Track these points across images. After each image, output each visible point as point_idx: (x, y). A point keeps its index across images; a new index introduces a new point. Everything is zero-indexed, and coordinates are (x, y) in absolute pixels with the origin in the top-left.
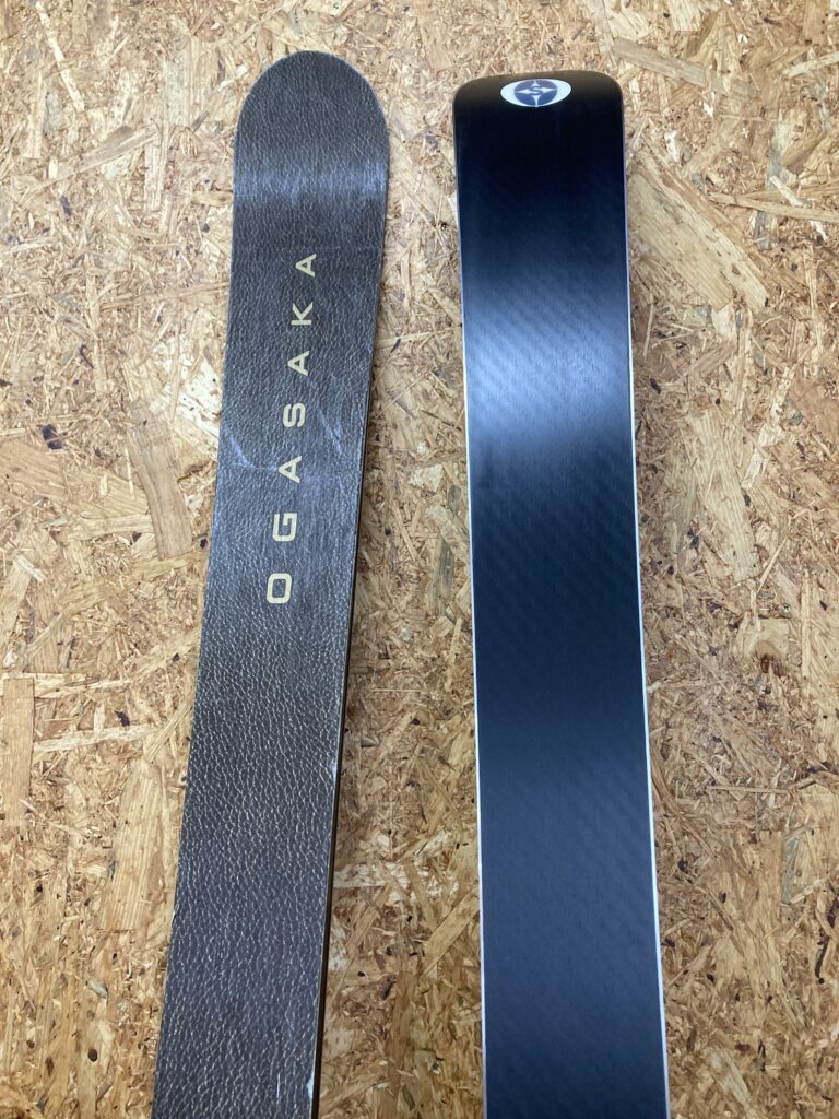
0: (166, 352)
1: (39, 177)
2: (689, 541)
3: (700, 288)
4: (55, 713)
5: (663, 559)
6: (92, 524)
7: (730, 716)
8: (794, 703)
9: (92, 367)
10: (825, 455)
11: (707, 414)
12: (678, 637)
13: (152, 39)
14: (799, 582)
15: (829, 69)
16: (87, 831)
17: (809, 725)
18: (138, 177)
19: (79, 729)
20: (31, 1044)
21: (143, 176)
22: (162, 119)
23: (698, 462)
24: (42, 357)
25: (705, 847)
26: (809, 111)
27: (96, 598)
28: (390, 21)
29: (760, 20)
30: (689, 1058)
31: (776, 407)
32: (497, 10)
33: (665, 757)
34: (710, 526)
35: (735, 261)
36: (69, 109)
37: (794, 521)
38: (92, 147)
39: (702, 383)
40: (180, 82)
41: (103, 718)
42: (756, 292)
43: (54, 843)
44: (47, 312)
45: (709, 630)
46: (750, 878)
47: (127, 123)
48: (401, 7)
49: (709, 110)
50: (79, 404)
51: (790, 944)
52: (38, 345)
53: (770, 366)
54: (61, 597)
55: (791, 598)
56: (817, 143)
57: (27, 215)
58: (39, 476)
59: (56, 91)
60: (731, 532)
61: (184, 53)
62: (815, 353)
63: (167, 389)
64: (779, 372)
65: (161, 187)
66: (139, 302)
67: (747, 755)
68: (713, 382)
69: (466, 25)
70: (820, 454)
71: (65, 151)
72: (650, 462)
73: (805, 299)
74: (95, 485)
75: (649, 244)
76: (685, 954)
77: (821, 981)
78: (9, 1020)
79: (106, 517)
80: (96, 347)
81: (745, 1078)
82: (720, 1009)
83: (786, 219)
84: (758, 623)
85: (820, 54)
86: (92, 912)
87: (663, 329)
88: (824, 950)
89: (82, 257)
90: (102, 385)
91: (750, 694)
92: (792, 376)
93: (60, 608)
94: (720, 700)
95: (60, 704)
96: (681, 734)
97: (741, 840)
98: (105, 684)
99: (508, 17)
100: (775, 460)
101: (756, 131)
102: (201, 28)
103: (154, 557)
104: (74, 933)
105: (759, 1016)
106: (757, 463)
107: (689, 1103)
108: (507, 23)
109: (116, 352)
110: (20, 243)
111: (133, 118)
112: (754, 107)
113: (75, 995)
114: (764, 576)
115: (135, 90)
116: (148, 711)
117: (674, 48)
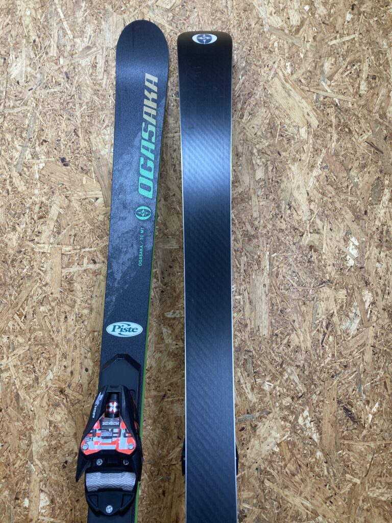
0: (106, 133)
1: (56, 64)
2: (288, 207)
3: (296, 121)
4: (69, 259)
5: (279, 213)
6: (80, 194)
7: (299, 265)
8: (320, 261)
9: (79, 137)
10: (334, 180)
11: (296, 164)
12: (283, 239)
13: (98, 12)
14: (323, 222)
15: (344, 43)
16: (82, 299)
17: (324, 268)
18: (94, 66)
19: (78, 264)
20: (65, 367)
21: (96, 66)
22: (103, 44)
23: (292, 181)
24: (60, 132)
25: (289, 306)
26: (336, 58)
27: (83, 220)
28: (188, 13)
29: (321, 23)
30: (281, 370)
31: (319, 163)
32: (228, 11)
33: (277, 277)
34: (295, 202)
35: (308, 111)
36: (67, 37)
37: (323, 201)
38: (76, 53)
39: (295, 153)
40: (110, 30)
41: (87, 261)
42: (315, 122)
43: (70, 302)
44: (61, 115)
45: (293, 237)
46: (303, 315)
47: (89, 45)
48: (193, 7)
49: (302, 56)
50: (74, 150)
51: (314, 336)
52: (58, 128)
53: (318, 148)
54: (70, 219)
55: (320, 227)
56: (338, 70)
57: (52, 78)
58: (61, 176)
59: (61, 30)
60: (302, 204)
61: (111, 19)
62: (333, 144)
63: (107, 146)
64: (321, 151)
65: (103, 71)
66: (95, 114)
67: (304, 277)
68: (299, 153)
69: (216, 16)
70: (333, 179)
71: (66, 54)
72: (276, 180)
73: (331, 126)
74: (81, 180)
75: (279, 103)
76: (281, 338)
77: (323, 346)
78: (57, 359)
79: (86, 192)
80: (80, 130)
81: (298, 375)
82: (291, 355)
83: (326, 97)
84: (309, 235)
85: (341, 37)
86: (85, 325)
87: (282, 134)
88: (324, 337)
89: (74, 96)
90: (83, 144)
91: (305, 258)
92: (325, 152)
93: (70, 223)
94: (296, 259)
95: (71, 256)
96: (282, 270)
97: (300, 303)
98: (87, 249)
99: (232, 14)
100: (318, 181)
101: (317, 65)
102: (117, 9)
103: (103, 206)
104: (79, 331)
105: (303, 357)
106: (312, 182)
107: (281, 382)
108: (231, 17)
109: (87, 132)
110: (50, 89)
111: (92, 43)
112: (317, 55)
113: (80, 351)
114: (312, 219)
115: (92, 32)
116: (103, 259)
117: (290, 31)
